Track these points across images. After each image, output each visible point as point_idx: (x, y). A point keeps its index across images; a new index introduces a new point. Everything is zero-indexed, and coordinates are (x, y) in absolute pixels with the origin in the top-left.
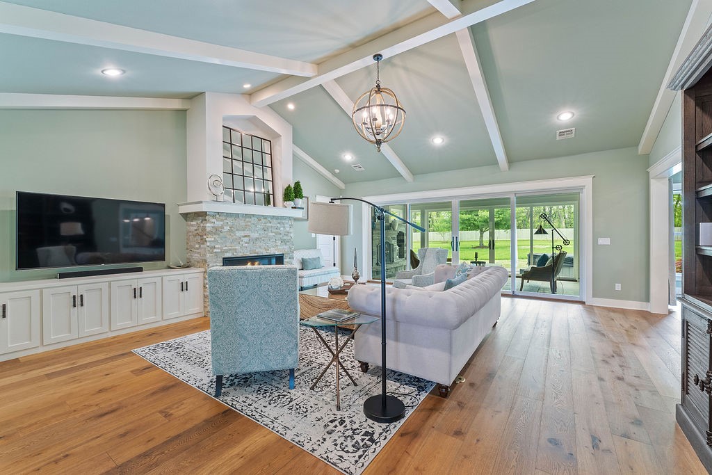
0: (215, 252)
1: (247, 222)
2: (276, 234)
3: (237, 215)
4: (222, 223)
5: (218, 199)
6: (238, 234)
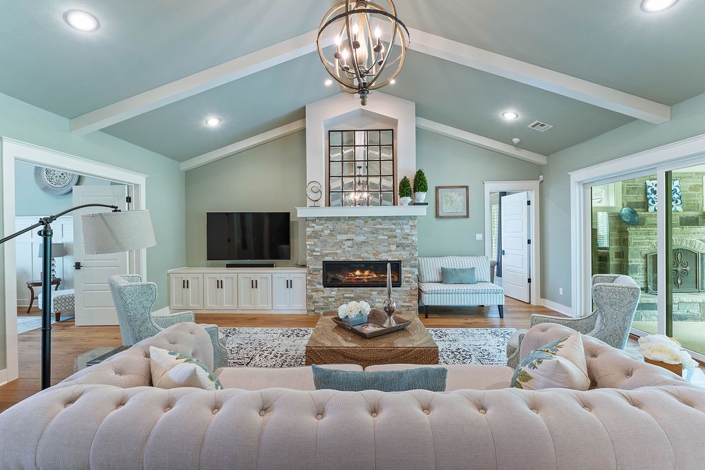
0: (315, 255)
1: (351, 225)
2: (389, 237)
3: (339, 219)
4: (322, 227)
5: (316, 204)
6: (340, 237)
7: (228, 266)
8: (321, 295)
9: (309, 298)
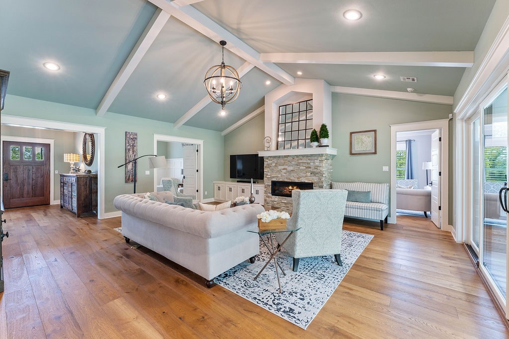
0: (268, 177)
1: (285, 160)
2: (306, 168)
4: (271, 162)
5: (269, 149)
6: (280, 167)
7: (238, 182)
8: (270, 199)
9: (265, 200)
